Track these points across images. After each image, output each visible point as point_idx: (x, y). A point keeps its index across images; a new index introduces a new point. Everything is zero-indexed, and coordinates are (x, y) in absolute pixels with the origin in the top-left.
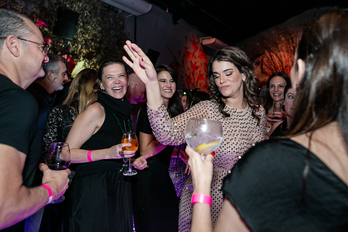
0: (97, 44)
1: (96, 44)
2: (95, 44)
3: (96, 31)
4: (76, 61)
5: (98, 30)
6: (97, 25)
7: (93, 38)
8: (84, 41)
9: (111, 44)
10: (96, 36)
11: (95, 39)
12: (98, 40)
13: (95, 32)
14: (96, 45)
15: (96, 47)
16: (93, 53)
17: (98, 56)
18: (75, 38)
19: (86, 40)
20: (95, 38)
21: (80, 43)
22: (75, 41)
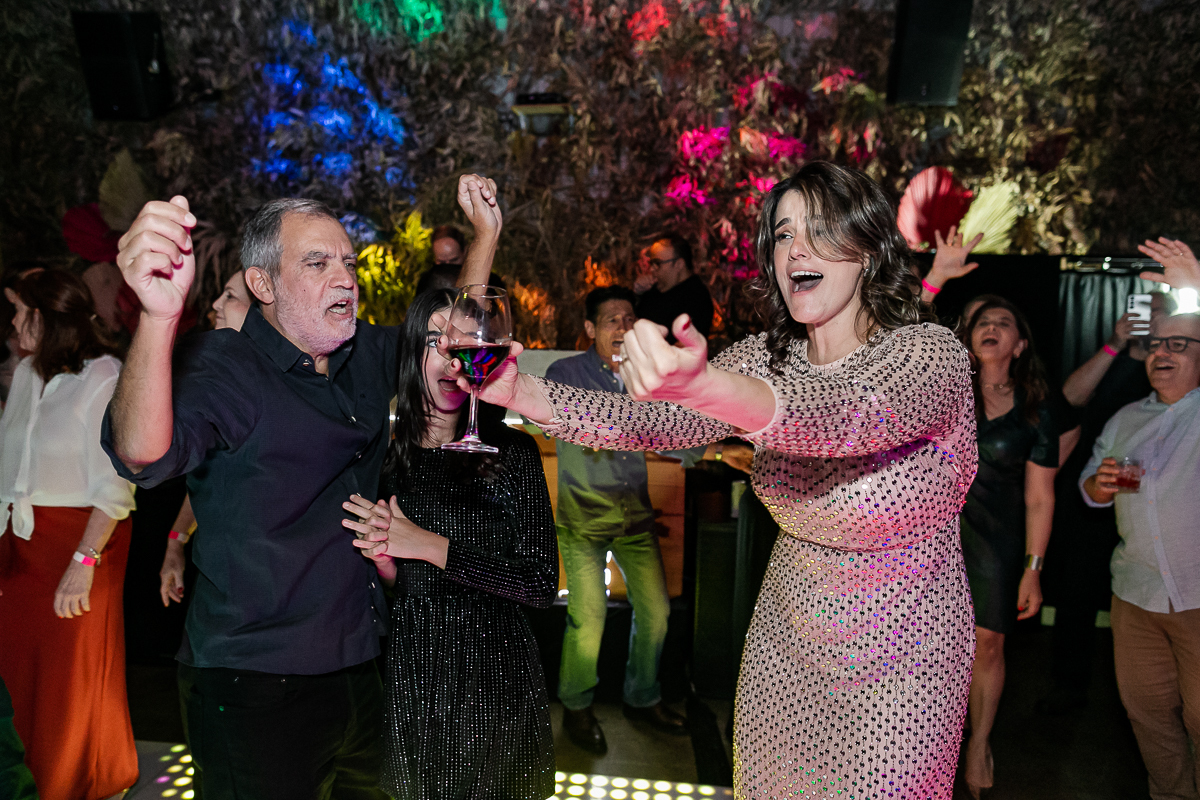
0: (1085, 100)
1: (1080, 98)
2: (1075, 100)
3: (1083, 39)
4: (972, 187)
5: (1088, 32)
6: (1083, 15)
7: (1067, 77)
8: (1020, 98)
9: (1165, 78)
10: (1084, 61)
11: (1078, 76)
12: (1090, 78)
13: (1075, 49)
14: (1079, 104)
15: (1083, 111)
16: (1065, 139)
17: (1087, 148)
18: (981, 93)
19: (1031, 94)
20: (1074, 72)
21: (999, 111)
22: (979, 107)
